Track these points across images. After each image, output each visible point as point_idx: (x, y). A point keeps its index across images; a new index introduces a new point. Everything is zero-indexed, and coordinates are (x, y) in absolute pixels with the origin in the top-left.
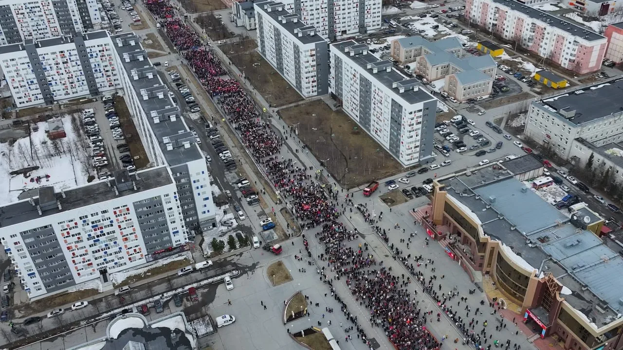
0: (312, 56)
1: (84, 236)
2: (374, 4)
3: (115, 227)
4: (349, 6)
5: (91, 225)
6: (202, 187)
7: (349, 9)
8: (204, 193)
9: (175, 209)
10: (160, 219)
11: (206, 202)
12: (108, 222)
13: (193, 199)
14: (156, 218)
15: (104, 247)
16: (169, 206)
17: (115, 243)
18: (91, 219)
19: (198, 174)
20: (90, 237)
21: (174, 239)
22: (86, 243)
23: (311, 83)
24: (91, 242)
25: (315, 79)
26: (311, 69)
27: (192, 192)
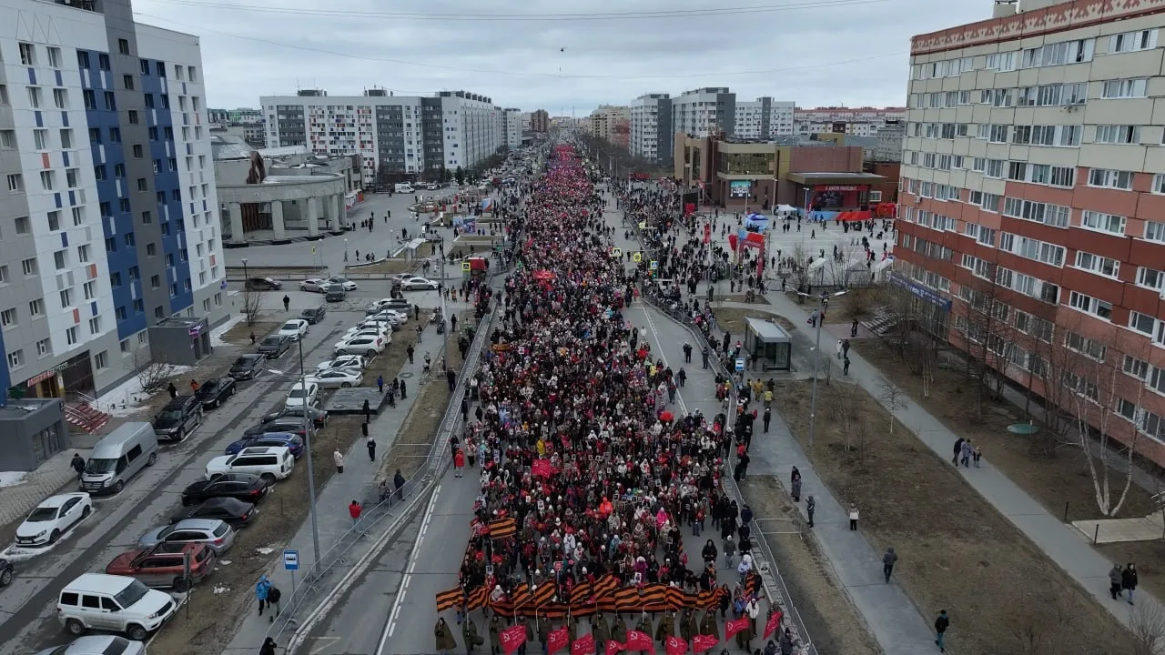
0: (653, 113)
1: (327, 130)
2: (783, 125)
3: (355, 130)
4: (749, 122)
5: (335, 118)
6: (452, 129)
7: (748, 125)
8: (454, 138)
9: (413, 126)
10: (398, 135)
11: (454, 150)
12: (350, 121)
13: (442, 140)
14: (395, 133)
15: (342, 148)
16: (408, 121)
17: (353, 147)
18: (337, 112)
19: (450, 113)
20: (332, 133)
21: (408, 163)
22: (328, 138)
23: (650, 147)
24: (332, 138)
25: (656, 143)
26: (651, 130)
27: (441, 132)
